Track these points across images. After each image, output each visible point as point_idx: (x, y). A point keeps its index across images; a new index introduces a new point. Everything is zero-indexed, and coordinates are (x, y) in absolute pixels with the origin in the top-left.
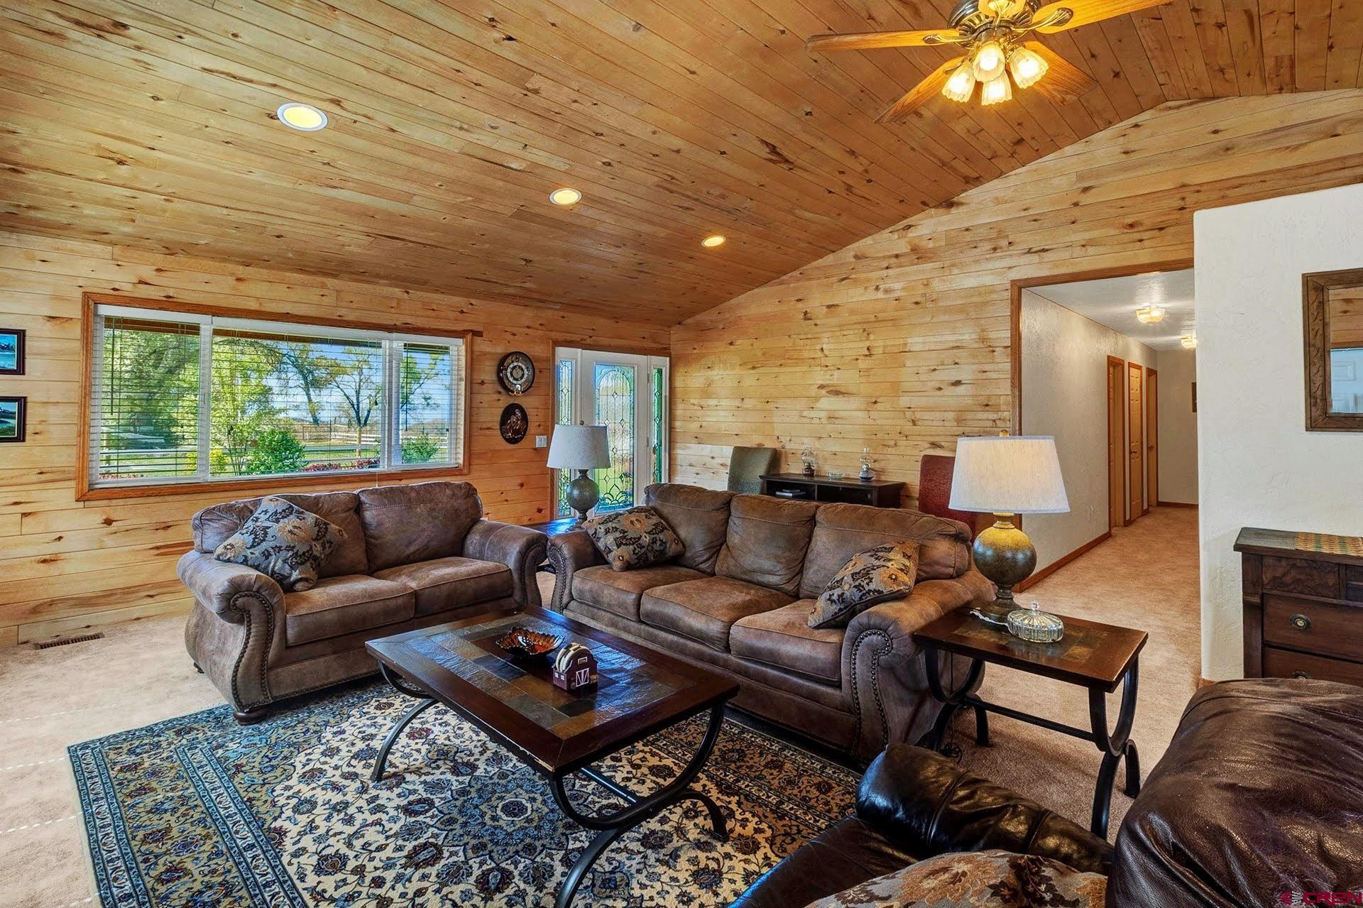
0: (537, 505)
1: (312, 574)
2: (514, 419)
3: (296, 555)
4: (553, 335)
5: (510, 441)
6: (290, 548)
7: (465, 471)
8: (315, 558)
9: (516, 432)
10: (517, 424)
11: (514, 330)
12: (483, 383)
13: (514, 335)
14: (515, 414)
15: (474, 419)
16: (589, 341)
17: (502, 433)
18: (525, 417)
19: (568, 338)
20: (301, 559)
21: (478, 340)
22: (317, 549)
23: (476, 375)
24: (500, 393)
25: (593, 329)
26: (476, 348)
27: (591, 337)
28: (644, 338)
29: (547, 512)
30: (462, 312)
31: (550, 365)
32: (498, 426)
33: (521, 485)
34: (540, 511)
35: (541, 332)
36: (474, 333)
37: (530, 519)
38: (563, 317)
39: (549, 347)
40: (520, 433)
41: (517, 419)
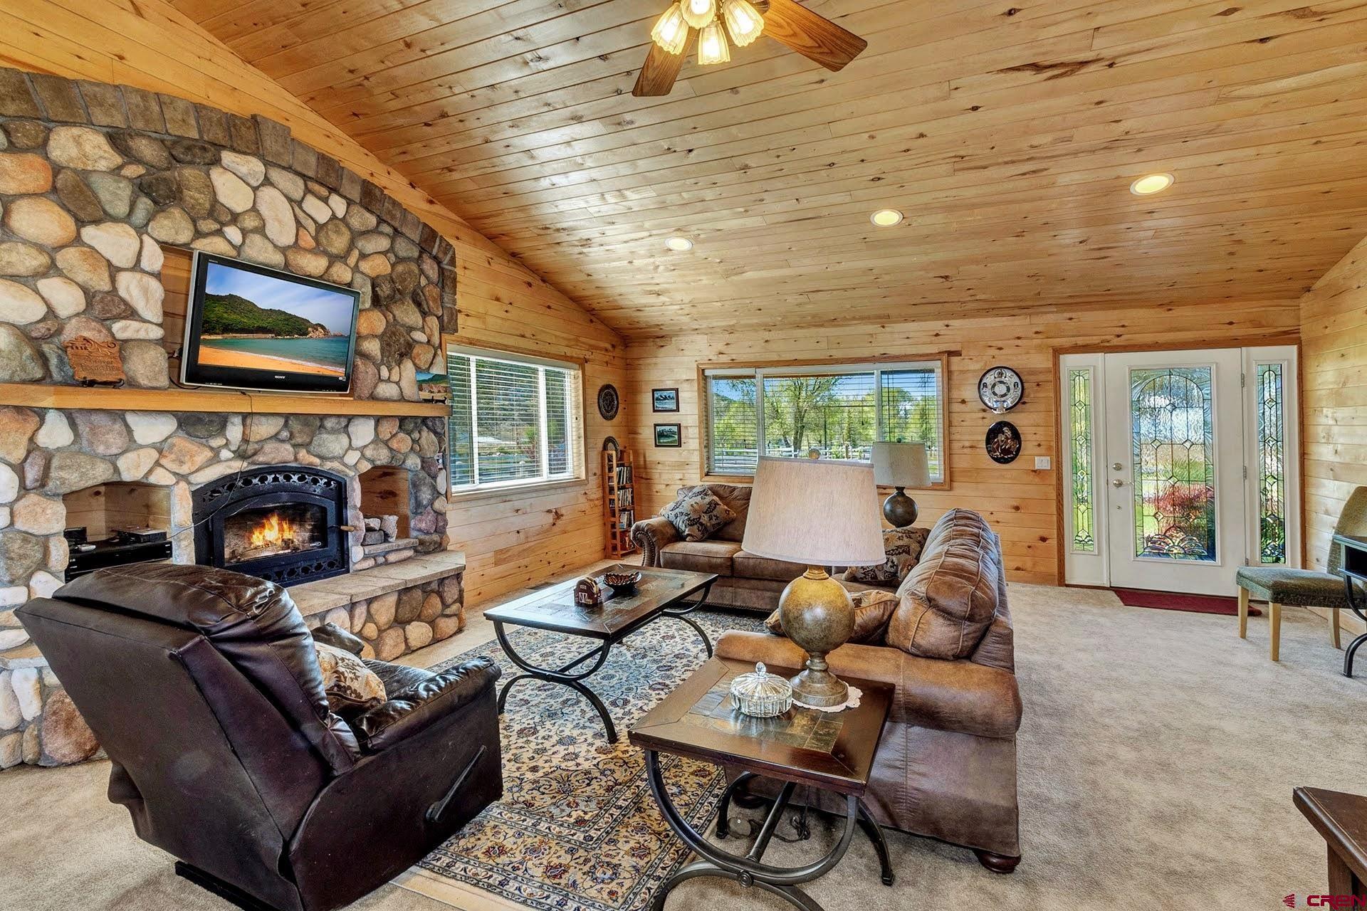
0: (1039, 532)
1: (698, 534)
2: (1001, 437)
3: (689, 519)
4: (1057, 342)
5: (997, 460)
6: (688, 515)
7: (947, 487)
8: (702, 524)
9: (1005, 451)
10: (1007, 443)
11: (1000, 344)
12: (963, 401)
13: (1000, 349)
14: (1003, 433)
15: (955, 437)
16: (1116, 342)
18: (1016, 435)
19: (1080, 343)
20: (692, 522)
21: (955, 359)
22: (705, 519)
23: (956, 394)
24: (984, 411)
25: (1123, 326)
26: (954, 367)
27: (1118, 336)
28: (1231, 323)
29: (1053, 542)
30: (937, 335)
31: (1051, 377)
32: (984, 445)
33: (1017, 508)
34: (1043, 539)
35: (1038, 341)
36: (951, 354)
37: (1029, 547)
38: (1071, 319)
39: (1050, 356)
40: (1012, 453)
41: (1007, 439)
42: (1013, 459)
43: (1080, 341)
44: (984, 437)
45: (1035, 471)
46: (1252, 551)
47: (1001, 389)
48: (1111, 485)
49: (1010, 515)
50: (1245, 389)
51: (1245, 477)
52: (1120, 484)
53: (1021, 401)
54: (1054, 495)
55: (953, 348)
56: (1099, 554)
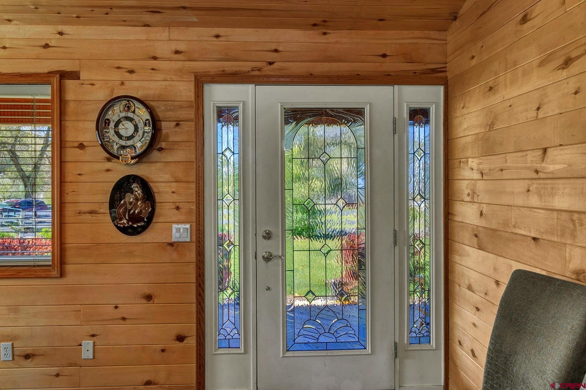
0: (175, 329)
2: (130, 198)
4: (199, 66)
5: (124, 230)
7: (55, 273)
9: (134, 218)
10: (136, 206)
11: (128, 64)
12: (81, 146)
13: (131, 72)
14: (132, 191)
15: (69, 198)
16: (267, 70)
17: (114, 219)
18: (149, 195)
19: (226, 69)
21: (70, 84)
23: (71, 136)
24: (109, 160)
25: (276, 51)
26: (70, 96)
27: (271, 63)
28: (384, 56)
29: (192, 342)
30: (46, 46)
31: (191, 114)
32: (105, 208)
33: (149, 298)
34: (180, 338)
35: (179, 64)
36: (64, 75)
37: (163, 351)
38: (217, 36)
39: (192, 86)
40: (142, 220)
41: (137, 200)
42: (144, 229)
43: (229, 66)
44: (107, 198)
45: (171, 244)
46: (401, 335)
47: (127, 129)
48: (260, 257)
49: (142, 307)
50: (396, 136)
51: (395, 243)
52: (268, 259)
53: (151, 146)
54: (193, 278)
55: (67, 66)
56: (246, 352)
